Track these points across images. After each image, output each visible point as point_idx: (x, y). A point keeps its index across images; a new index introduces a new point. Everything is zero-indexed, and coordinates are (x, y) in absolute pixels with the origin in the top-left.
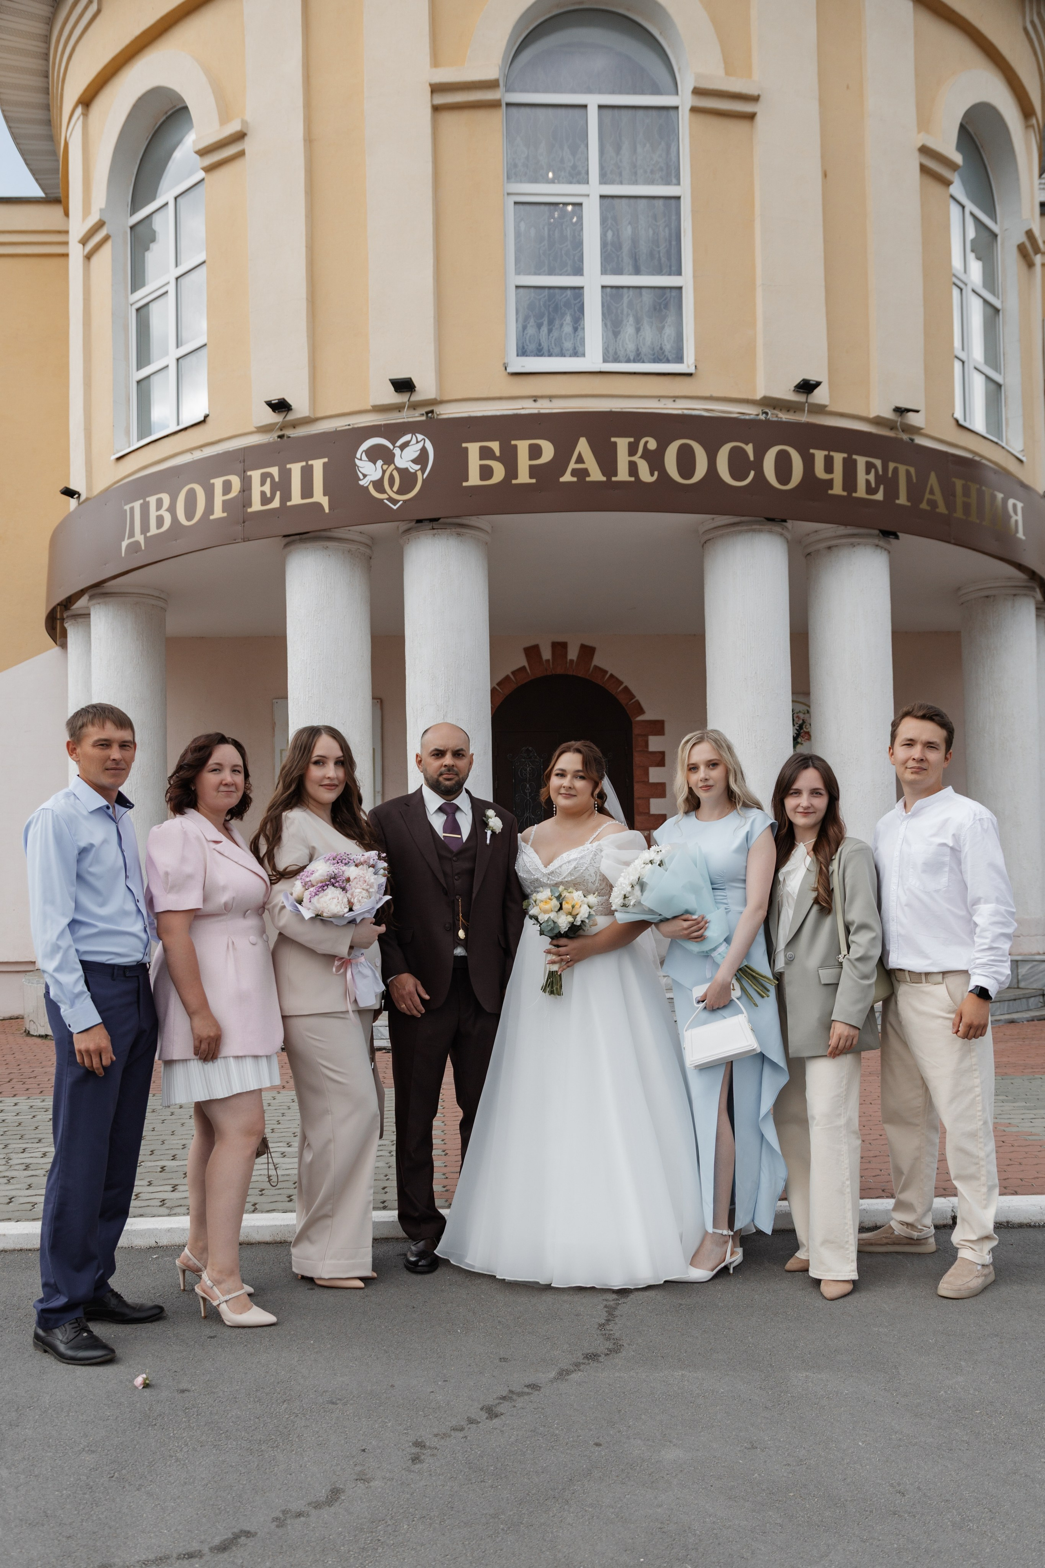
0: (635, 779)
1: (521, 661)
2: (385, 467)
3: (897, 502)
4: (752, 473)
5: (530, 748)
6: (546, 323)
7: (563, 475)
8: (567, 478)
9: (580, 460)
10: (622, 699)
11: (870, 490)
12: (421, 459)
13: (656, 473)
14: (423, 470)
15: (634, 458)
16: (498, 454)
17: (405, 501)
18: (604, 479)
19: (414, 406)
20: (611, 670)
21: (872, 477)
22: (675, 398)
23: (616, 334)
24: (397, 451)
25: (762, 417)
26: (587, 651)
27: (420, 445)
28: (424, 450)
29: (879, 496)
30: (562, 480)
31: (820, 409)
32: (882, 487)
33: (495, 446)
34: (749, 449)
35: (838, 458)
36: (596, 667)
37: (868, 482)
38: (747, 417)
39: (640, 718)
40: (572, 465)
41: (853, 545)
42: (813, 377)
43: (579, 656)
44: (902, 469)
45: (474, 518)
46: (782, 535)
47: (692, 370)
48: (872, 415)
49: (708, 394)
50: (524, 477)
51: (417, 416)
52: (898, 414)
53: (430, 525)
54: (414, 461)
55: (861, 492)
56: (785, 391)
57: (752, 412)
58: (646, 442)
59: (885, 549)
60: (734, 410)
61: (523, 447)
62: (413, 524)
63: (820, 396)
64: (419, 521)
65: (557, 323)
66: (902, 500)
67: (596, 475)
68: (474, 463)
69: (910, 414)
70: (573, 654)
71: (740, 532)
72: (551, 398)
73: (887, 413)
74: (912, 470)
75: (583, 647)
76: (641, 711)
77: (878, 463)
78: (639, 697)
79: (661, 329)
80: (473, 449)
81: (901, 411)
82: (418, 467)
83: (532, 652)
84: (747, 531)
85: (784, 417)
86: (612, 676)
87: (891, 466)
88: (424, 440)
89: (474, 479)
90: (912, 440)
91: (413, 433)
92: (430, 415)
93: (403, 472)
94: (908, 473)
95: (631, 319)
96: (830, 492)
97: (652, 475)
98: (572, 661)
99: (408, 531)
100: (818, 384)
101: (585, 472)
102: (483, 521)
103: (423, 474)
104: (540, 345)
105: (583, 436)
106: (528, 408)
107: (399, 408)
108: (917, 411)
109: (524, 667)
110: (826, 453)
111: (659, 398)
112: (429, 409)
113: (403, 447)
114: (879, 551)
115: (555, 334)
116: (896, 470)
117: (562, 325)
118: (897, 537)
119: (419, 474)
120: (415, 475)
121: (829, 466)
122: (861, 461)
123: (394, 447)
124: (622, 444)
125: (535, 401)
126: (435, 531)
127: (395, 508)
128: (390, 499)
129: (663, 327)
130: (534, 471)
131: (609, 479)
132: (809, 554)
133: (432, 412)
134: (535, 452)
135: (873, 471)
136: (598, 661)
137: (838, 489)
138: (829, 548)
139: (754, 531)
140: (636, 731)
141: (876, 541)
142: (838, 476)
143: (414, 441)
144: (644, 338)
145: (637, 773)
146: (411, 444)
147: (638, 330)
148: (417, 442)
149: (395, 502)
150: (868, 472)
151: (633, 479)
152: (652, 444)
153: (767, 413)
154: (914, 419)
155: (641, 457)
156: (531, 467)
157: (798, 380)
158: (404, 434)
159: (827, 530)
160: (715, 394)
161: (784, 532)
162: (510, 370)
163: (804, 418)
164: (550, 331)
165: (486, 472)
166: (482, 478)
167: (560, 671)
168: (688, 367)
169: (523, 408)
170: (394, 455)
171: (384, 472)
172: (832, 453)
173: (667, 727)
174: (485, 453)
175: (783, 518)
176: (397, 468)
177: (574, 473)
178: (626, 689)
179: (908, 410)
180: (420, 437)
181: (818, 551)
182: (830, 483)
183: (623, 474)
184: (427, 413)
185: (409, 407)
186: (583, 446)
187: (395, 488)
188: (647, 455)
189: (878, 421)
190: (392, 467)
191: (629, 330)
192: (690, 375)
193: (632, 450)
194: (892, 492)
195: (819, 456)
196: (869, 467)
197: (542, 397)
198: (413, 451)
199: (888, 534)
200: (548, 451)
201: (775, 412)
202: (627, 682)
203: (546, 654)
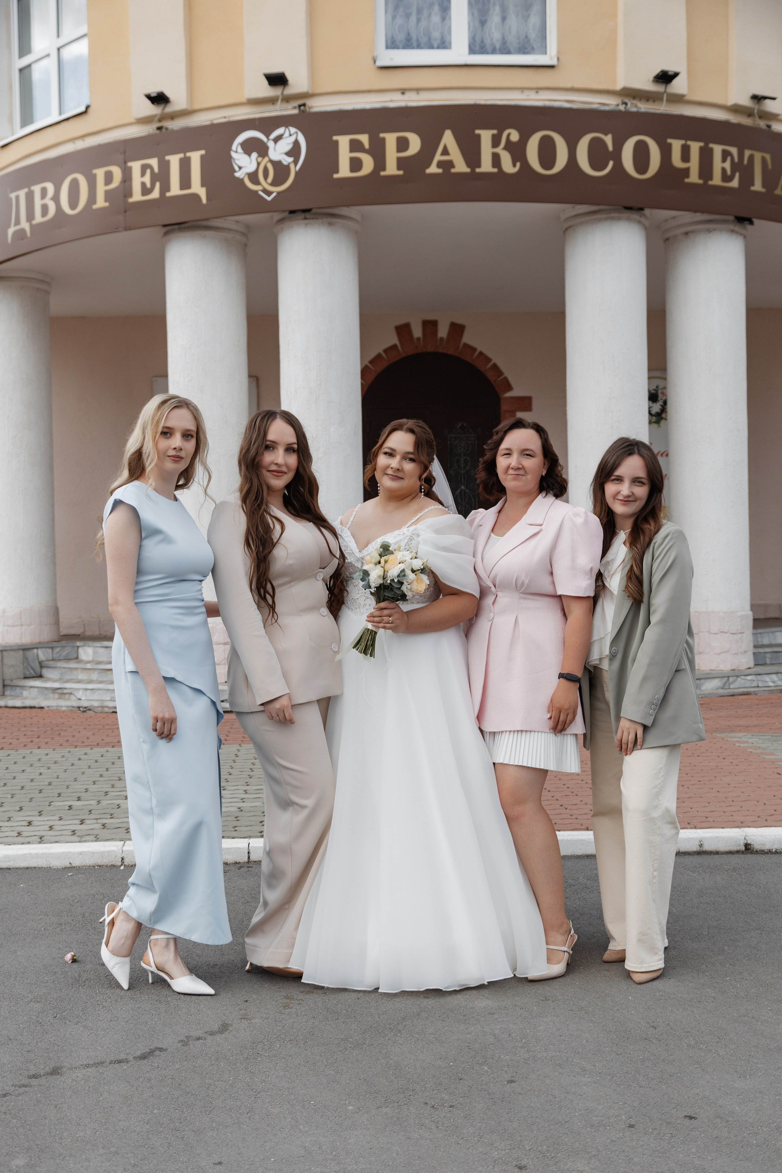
1: (393, 339)
2: (260, 159)
3: (753, 188)
4: (611, 164)
6: (414, 13)
7: (429, 165)
8: (433, 169)
9: (445, 152)
10: (491, 376)
11: (726, 178)
12: (294, 153)
13: (518, 165)
14: (296, 162)
15: (499, 150)
16: (367, 146)
17: (279, 193)
18: (468, 170)
19: (287, 99)
20: (480, 348)
21: (727, 165)
22: (537, 90)
23: (483, 23)
24: (271, 144)
25: (622, 108)
26: (457, 329)
27: (293, 139)
28: (296, 143)
29: (735, 183)
30: (429, 171)
31: (678, 99)
32: (737, 175)
33: (364, 139)
34: (608, 140)
35: (695, 147)
36: (466, 345)
37: (724, 170)
38: (606, 108)
39: (508, 394)
40: (438, 157)
41: (709, 231)
42: (671, 68)
43: (450, 333)
44: (758, 156)
45: (345, 208)
46: (639, 222)
47: (554, 62)
48: (730, 103)
49: (569, 85)
50: (391, 169)
51: (290, 110)
52: (756, 101)
53: (303, 215)
54: (288, 154)
55: (717, 180)
56: (646, 82)
57: (612, 103)
58: (509, 135)
59: (741, 234)
60: (594, 101)
61: (391, 139)
62: (286, 214)
63: (678, 86)
64: (292, 212)
65: (425, 13)
66: (758, 186)
67: (461, 167)
68: (344, 155)
69: (767, 101)
70: (443, 332)
71: (600, 220)
72: (418, 90)
73: (745, 101)
74: (768, 157)
75: (453, 325)
76: (509, 388)
77: (734, 151)
78: (508, 373)
79: (526, 18)
80: (344, 141)
81: (757, 98)
82: (291, 159)
83: (403, 330)
84: (606, 219)
85: (644, 107)
86: (481, 353)
87: (747, 153)
88: (297, 133)
89: (344, 171)
90: (769, 126)
91: (287, 126)
92: (302, 108)
93: (277, 165)
94: (764, 160)
95: (497, 9)
96: (687, 180)
97: (514, 165)
98: (442, 339)
99: (281, 221)
100: (676, 75)
101: (450, 164)
102: (353, 212)
103: (296, 165)
104: (409, 35)
105: (448, 129)
106: (396, 101)
107: (272, 101)
108: (774, 99)
109: (394, 347)
110: (683, 142)
111: (522, 89)
112: (301, 102)
113: (277, 140)
114: (734, 236)
115: (423, 24)
116: (751, 157)
117: (430, 15)
118: (751, 222)
119: (292, 166)
120: (288, 167)
121: (686, 156)
122: (717, 149)
123: (268, 140)
124: (486, 136)
125: (403, 93)
126: (307, 221)
127: (269, 199)
128: (265, 191)
129: (529, 16)
130: (401, 163)
131: (473, 170)
132: (667, 239)
133: (304, 105)
134: (403, 144)
135: (729, 159)
136: (467, 338)
137: (694, 178)
138: (687, 233)
139: (612, 219)
140: (504, 407)
141: (732, 227)
142: (694, 164)
143: (287, 134)
144: (510, 28)
146: (284, 136)
147: (504, 19)
148: (290, 135)
149: (269, 193)
150: (724, 160)
151: (495, 170)
152: (515, 136)
153: (626, 104)
154: (769, 106)
155: (505, 148)
156: (399, 160)
157: (656, 71)
158: (278, 127)
159: (686, 217)
160: (577, 85)
161: (642, 219)
162: (379, 63)
163: (663, 108)
164: (419, 20)
165: (356, 165)
166: (352, 170)
167: (430, 349)
168: (551, 58)
169: (391, 101)
170: (267, 148)
171: (259, 164)
172: (689, 143)
173: (535, 403)
174: (355, 146)
175: (640, 206)
176: (271, 161)
177: (440, 164)
178: (495, 367)
179: (765, 98)
180: (293, 130)
181: (675, 236)
182: (686, 172)
183: (486, 166)
184: (300, 106)
185: (283, 100)
186: (448, 138)
187: (270, 179)
188: (510, 146)
189: (736, 109)
190: (266, 159)
191: (495, 19)
192: (552, 67)
193: (496, 141)
194: (747, 179)
195: (676, 145)
196: (725, 154)
197: (410, 90)
198: (286, 145)
199: (743, 220)
200: (415, 143)
201: (635, 102)
202: (496, 359)
203: (417, 332)
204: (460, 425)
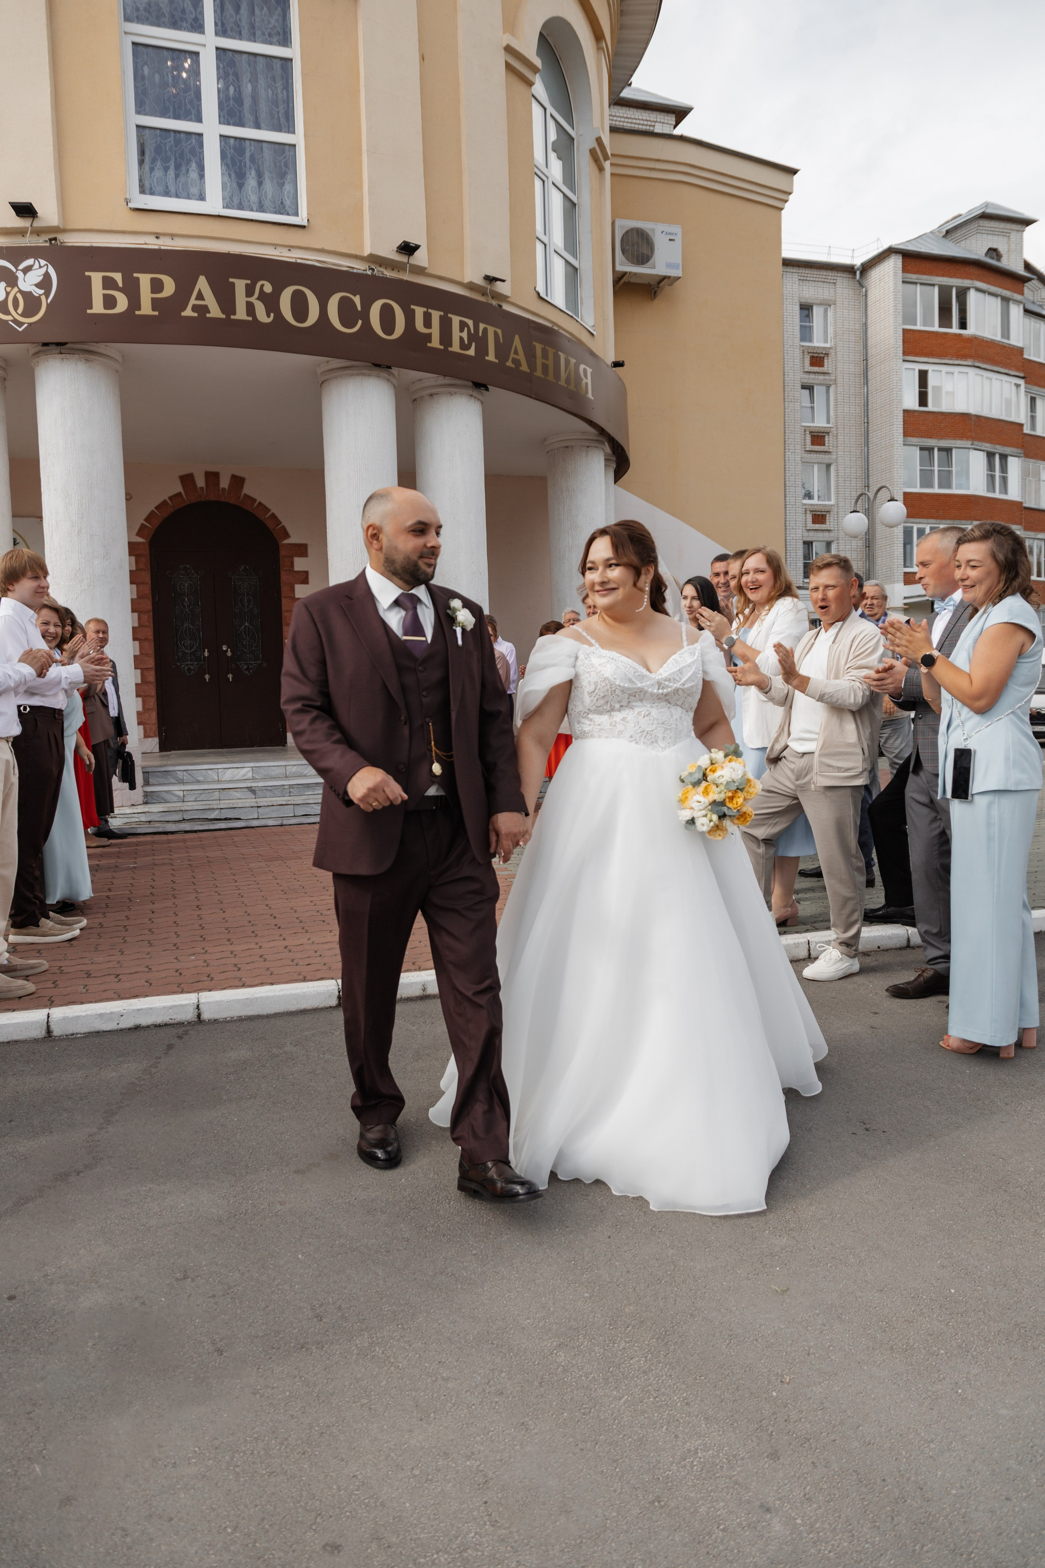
0: (283, 594)
1: (178, 488)
2: (9, 289)
3: (487, 358)
4: (360, 322)
5: (188, 566)
6: (172, 167)
7: (184, 309)
8: (188, 312)
9: (200, 297)
10: (270, 524)
11: (463, 346)
12: (44, 285)
13: (272, 315)
14: (47, 295)
15: (252, 300)
16: (121, 285)
17: (30, 324)
18: (224, 316)
19: (38, 232)
20: (259, 499)
21: (465, 335)
22: (290, 248)
23: (241, 186)
24: (20, 274)
25: (369, 272)
26: (238, 481)
27: (43, 270)
28: (47, 275)
29: (471, 352)
30: (183, 314)
31: (420, 271)
32: (474, 344)
33: (118, 277)
34: (357, 300)
35: (436, 315)
36: (246, 495)
37: (461, 339)
38: (355, 271)
39: (286, 541)
40: (193, 301)
41: (451, 394)
42: (414, 241)
43: (231, 485)
44: (491, 330)
45: (102, 345)
46: (388, 380)
47: (305, 223)
48: (466, 281)
49: (320, 247)
50: (146, 309)
51: (41, 241)
52: (488, 282)
53: (58, 349)
54: (38, 285)
55: (456, 347)
56: (389, 251)
57: (360, 267)
58: (262, 286)
59: (478, 400)
60: (344, 264)
61: (145, 280)
62: (40, 348)
63: (420, 258)
64: (45, 344)
65: (184, 169)
66: (491, 357)
67: (215, 312)
68: (98, 292)
69: (498, 283)
70: (224, 483)
71: (352, 375)
72: (173, 236)
73: (479, 281)
74: (499, 332)
75: (234, 477)
76: (287, 535)
77: (470, 323)
78: (285, 522)
79: (281, 185)
80: (96, 278)
81: (491, 279)
82: (42, 292)
83: (187, 480)
84: (357, 375)
85: (389, 274)
86: (260, 503)
87: (482, 326)
88: (47, 265)
89: (98, 307)
90: (500, 306)
91: (36, 258)
92: (53, 242)
93: (27, 295)
94: (496, 333)
95: (253, 172)
96: (429, 345)
97: (269, 316)
98: (224, 489)
99: (36, 354)
100: (417, 247)
101: (205, 309)
102: (114, 349)
103: (47, 298)
104: (167, 187)
105: (202, 275)
106: (152, 243)
107: (22, 232)
108: (504, 281)
109: (179, 494)
110: (425, 309)
111: (275, 246)
112: (52, 236)
113: (26, 270)
114: (473, 400)
115: (182, 179)
116: (485, 330)
117: (188, 171)
118: (487, 389)
119: (43, 298)
120: (38, 299)
121: (428, 323)
122: (456, 320)
123: (17, 270)
124: (240, 285)
125: (157, 238)
126: (63, 356)
127: (20, 330)
128: (15, 321)
129: (284, 183)
130: (155, 303)
131: (228, 316)
132: (415, 400)
133: (55, 239)
134: (157, 286)
135: (466, 329)
136: (247, 490)
137: (435, 343)
138: (431, 395)
139: (364, 375)
140: (283, 552)
141: (470, 392)
142: (435, 331)
143: (37, 265)
144: (266, 192)
145: (284, 589)
146: (34, 268)
147: (260, 184)
148: (40, 267)
149: (20, 324)
150: (462, 330)
151: (250, 319)
152: (268, 288)
153: (373, 270)
154: (500, 287)
155: (258, 299)
156: (153, 299)
157: (399, 242)
158: (27, 258)
159: (429, 379)
160: (326, 248)
161: (391, 378)
162: (131, 205)
163: (406, 277)
164: (177, 176)
165: (110, 302)
166: (106, 307)
167: (212, 498)
168: (303, 219)
169: (145, 244)
170: (17, 278)
171: (8, 294)
172: (430, 310)
173: (310, 550)
174: (108, 283)
175: (388, 365)
176: (20, 291)
177: (195, 308)
178: (273, 516)
179: (496, 279)
180: (43, 262)
181: (422, 397)
182: (429, 336)
183: (241, 314)
184: (51, 240)
185: (32, 233)
186: (202, 284)
187: (20, 310)
188: (263, 297)
189: (471, 286)
190: (16, 289)
191: (251, 182)
192: (303, 227)
193: (250, 292)
194: (482, 350)
195: (419, 311)
196: (463, 325)
197: (165, 235)
198: (35, 276)
199: (480, 386)
200: (169, 287)
201: (381, 269)
202: (274, 510)
203: (201, 482)
204: (243, 568)
